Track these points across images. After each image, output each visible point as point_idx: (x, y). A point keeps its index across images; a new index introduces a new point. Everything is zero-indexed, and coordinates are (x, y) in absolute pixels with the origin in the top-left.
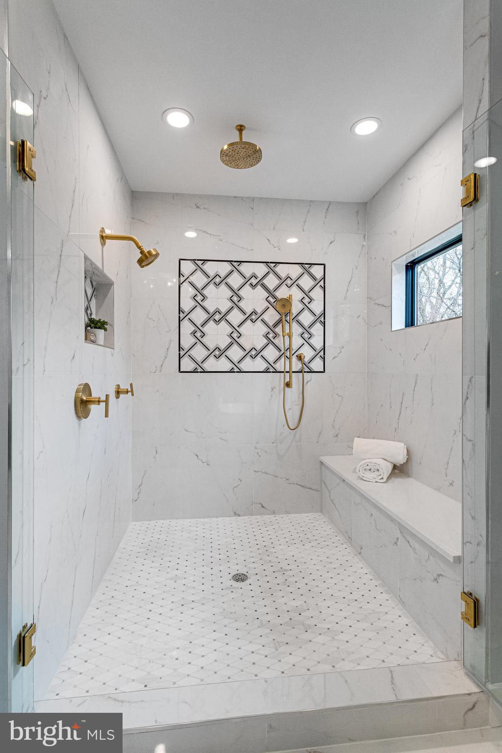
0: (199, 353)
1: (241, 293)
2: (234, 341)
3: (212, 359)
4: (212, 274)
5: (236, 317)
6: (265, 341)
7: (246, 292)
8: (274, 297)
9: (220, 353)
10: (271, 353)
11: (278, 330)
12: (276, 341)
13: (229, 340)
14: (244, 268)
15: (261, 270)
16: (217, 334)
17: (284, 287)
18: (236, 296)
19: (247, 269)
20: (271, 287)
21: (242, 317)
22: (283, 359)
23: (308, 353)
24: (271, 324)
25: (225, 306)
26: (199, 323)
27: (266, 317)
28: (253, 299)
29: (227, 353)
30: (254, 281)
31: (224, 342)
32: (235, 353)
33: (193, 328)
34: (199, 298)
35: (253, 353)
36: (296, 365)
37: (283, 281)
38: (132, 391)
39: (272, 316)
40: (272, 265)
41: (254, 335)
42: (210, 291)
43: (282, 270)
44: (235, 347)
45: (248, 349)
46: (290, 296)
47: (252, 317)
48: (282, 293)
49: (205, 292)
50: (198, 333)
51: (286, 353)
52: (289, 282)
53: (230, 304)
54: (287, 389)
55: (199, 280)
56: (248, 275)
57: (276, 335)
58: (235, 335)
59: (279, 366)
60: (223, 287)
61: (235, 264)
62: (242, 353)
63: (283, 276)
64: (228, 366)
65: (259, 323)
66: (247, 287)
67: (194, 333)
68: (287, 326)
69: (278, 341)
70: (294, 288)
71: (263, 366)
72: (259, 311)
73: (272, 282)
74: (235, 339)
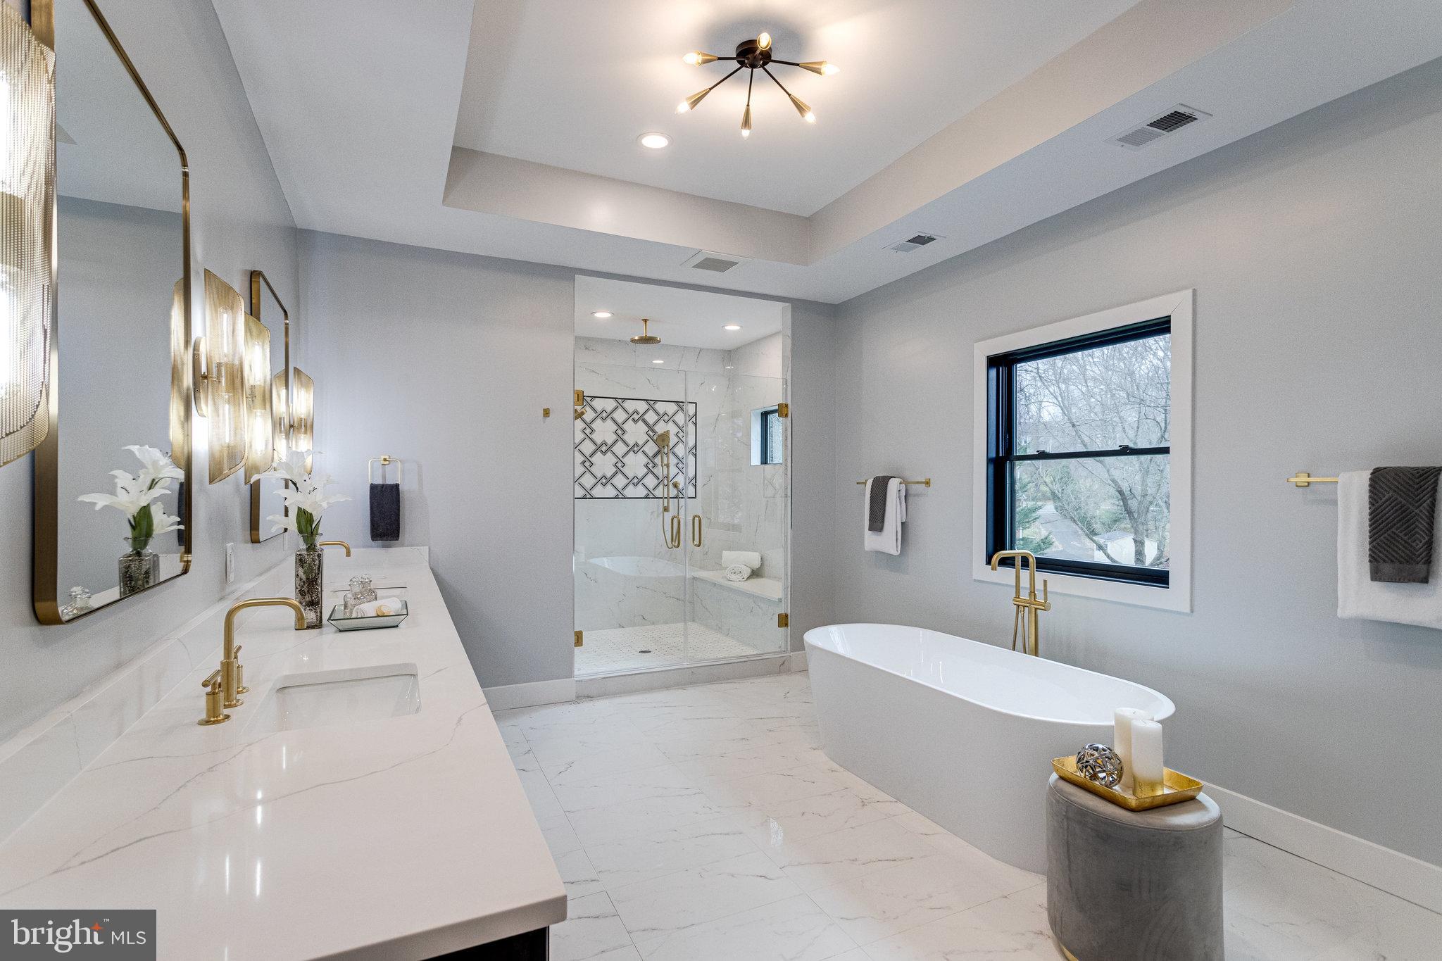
0: (588, 481)
1: (625, 427)
2: (619, 471)
3: (599, 486)
4: (599, 409)
5: (620, 449)
6: (646, 470)
7: (629, 426)
8: (653, 431)
9: (606, 481)
10: (650, 481)
11: (658, 460)
12: (655, 471)
13: (614, 469)
14: (627, 404)
15: (642, 407)
16: (604, 464)
17: (662, 422)
18: (620, 430)
19: (630, 406)
20: (651, 422)
21: (625, 449)
22: (661, 486)
23: (680, 480)
24: (651, 455)
25: (610, 438)
26: (587, 454)
27: (646, 449)
28: (636, 433)
29: (612, 481)
30: (636, 417)
31: (610, 471)
32: (620, 481)
33: (583, 458)
34: (588, 431)
35: (635, 481)
36: (673, 492)
37: (661, 416)
39: (651, 448)
40: (651, 403)
41: (635, 464)
42: (598, 424)
43: (660, 407)
44: (620, 476)
45: (630, 477)
46: (667, 430)
47: (635, 448)
48: (660, 428)
49: (593, 426)
51: (664, 481)
52: (666, 418)
53: (615, 437)
54: (665, 513)
56: (631, 411)
57: (655, 465)
58: (619, 465)
59: (658, 493)
60: (609, 421)
61: (620, 401)
62: (625, 481)
63: (661, 412)
64: (613, 493)
65: (640, 453)
66: (630, 421)
67: (583, 463)
68: (665, 457)
69: (658, 471)
70: (671, 423)
71: (643, 492)
72: (640, 443)
73: (651, 418)
74: (619, 468)
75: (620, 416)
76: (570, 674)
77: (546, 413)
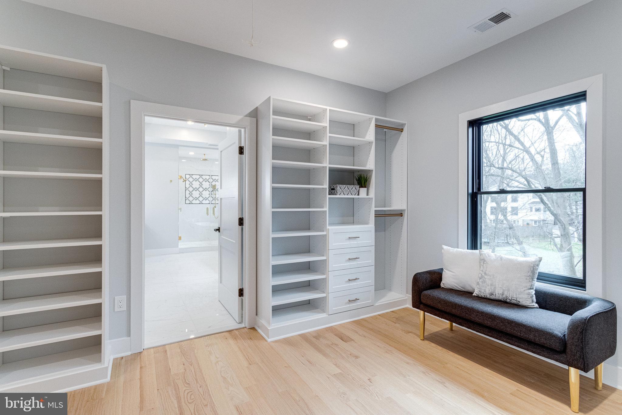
0: (191, 199)
1: (202, 183)
3: (194, 200)
4: (194, 178)
5: (201, 189)
6: (209, 196)
7: (204, 183)
8: (211, 184)
9: (197, 199)
10: (210, 199)
11: (213, 193)
12: (212, 196)
13: (199, 195)
15: (208, 177)
16: (196, 194)
19: (204, 177)
20: (211, 182)
21: (203, 189)
22: (214, 200)
24: (210, 191)
25: (198, 186)
26: (191, 191)
27: (209, 189)
28: (206, 185)
29: (199, 199)
30: (206, 180)
31: (198, 196)
32: (201, 199)
33: (189, 192)
34: (191, 184)
35: (206, 199)
36: (217, 202)
37: (214, 180)
39: (211, 189)
40: (211, 176)
41: (206, 194)
42: (194, 183)
43: (213, 177)
44: (201, 197)
45: (204, 198)
46: (215, 185)
47: (205, 189)
48: (214, 183)
49: (193, 183)
50: (191, 194)
52: (215, 180)
53: (199, 186)
54: (215, 208)
55: (191, 180)
56: (204, 179)
57: (212, 194)
59: (213, 202)
60: (197, 181)
61: (201, 176)
62: (203, 199)
63: (214, 179)
64: (199, 202)
66: (204, 181)
67: (189, 194)
68: (215, 192)
70: (217, 182)
71: (208, 202)
72: (207, 188)
73: (211, 180)
74: (201, 195)
75: (201, 180)
76: (178, 247)
77: (171, 181)
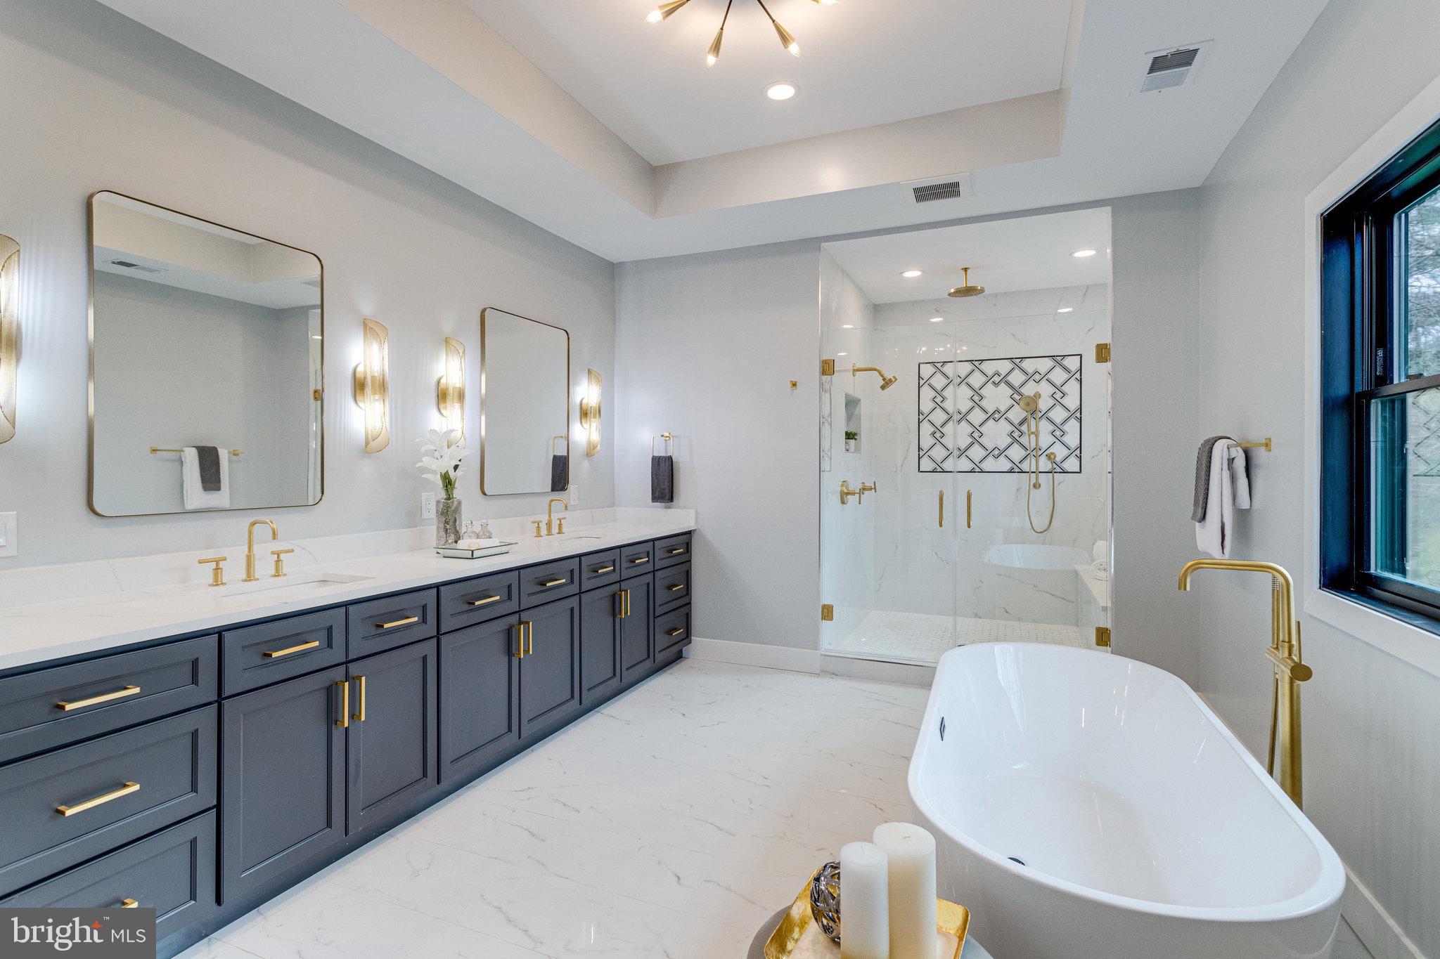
0: (939, 453)
1: (983, 392)
2: (975, 441)
3: (951, 459)
4: (952, 375)
5: (977, 417)
6: (1009, 440)
7: (988, 390)
8: (1020, 394)
9: (961, 453)
10: (1016, 453)
11: (1024, 428)
12: (1022, 440)
13: (970, 440)
14: (985, 366)
15: (1004, 367)
16: (958, 435)
17: (1031, 383)
18: (977, 397)
19: (989, 368)
20: (1016, 384)
21: (983, 416)
22: (1029, 458)
23: (1060, 452)
24: (1016, 422)
25: (965, 405)
26: (938, 424)
27: (1010, 415)
28: (997, 397)
29: (968, 453)
30: (997, 379)
31: (964, 442)
32: (976, 453)
33: (933, 429)
34: (939, 399)
35: (996, 452)
36: (1044, 464)
37: (1029, 377)
38: (875, 488)
39: (1017, 414)
40: (1016, 361)
41: (997, 434)
42: (950, 392)
43: (1029, 365)
44: (977, 447)
45: (990, 449)
46: (1039, 391)
47: (995, 416)
48: (1029, 390)
49: (945, 393)
50: (938, 435)
51: (1035, 452)
52: (1037, 377)
53: (971, 404)
54: (1033, 491)
55: (939, 382)
56: (990, 373)
57: (1022, 433)
58: (976, 435)
59: (1025, 466)
60: (964, 387)
61: (976, 363)
62: (983, 453)
63: (1031, 371)
64: (969, 466)
65: (1002, 421)
66: (990, 385)
67: (933, 434)
68: (1033, 423)
69: (1024, 440)
70: (1044, 382)
71: (1007, 466)
72: (1003, 409)
73: (1017, 378)
74: (976, 439)
75: (977, 380)
76: (816, 646)
77: (794, 385)
